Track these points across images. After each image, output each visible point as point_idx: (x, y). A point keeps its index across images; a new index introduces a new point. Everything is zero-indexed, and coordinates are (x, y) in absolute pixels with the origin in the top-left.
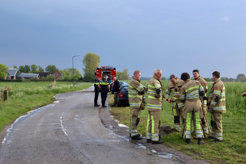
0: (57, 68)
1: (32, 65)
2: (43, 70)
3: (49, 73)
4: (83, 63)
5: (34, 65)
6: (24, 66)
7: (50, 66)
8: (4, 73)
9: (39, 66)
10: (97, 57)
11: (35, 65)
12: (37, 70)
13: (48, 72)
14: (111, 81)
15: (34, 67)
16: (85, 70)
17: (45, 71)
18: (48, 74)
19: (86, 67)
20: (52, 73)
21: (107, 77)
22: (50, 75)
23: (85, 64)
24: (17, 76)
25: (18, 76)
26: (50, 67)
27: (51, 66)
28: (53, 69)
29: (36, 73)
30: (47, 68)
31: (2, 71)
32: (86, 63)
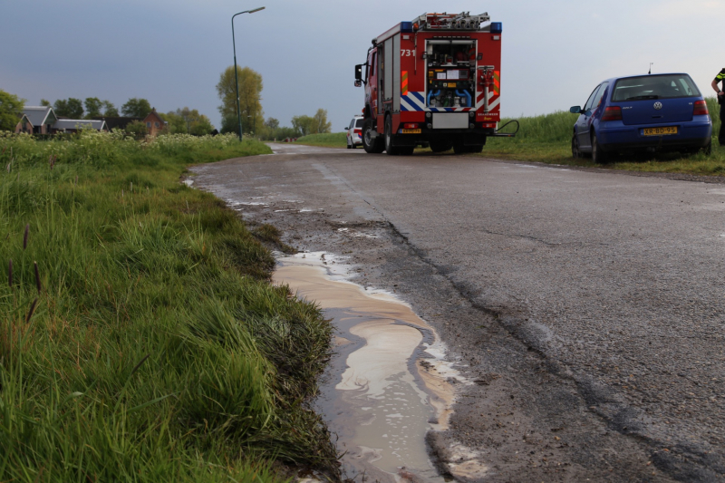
0: (151, 107)
1: (88, 100)
2: (116, 111)
3: (134, 119)
4: (217, 92)
5: (93, 97)
6: (68, 100)
7: (134, 100)
8: (14, 117)
9: (106, 102)
10: (254, 76)
11: (96, 99)
12: (103, 111)
13: (128, 115)
14: (477, 94)
15: (93, 104)
16: (224, 110)
17: (121, 115)
18: (131, 122)
19: (227, 104)
20: (140, 120)
21: (454, 75)
22: (136, 122)
23: (224, 95)
24: (49, 126)
25: (52, 126)
26: (135, 105)
27: (138, 102)
28: (141, 109)
29: (100, 118)
30: (125, 106)
31: (9, 111)
32: (227, 92)
